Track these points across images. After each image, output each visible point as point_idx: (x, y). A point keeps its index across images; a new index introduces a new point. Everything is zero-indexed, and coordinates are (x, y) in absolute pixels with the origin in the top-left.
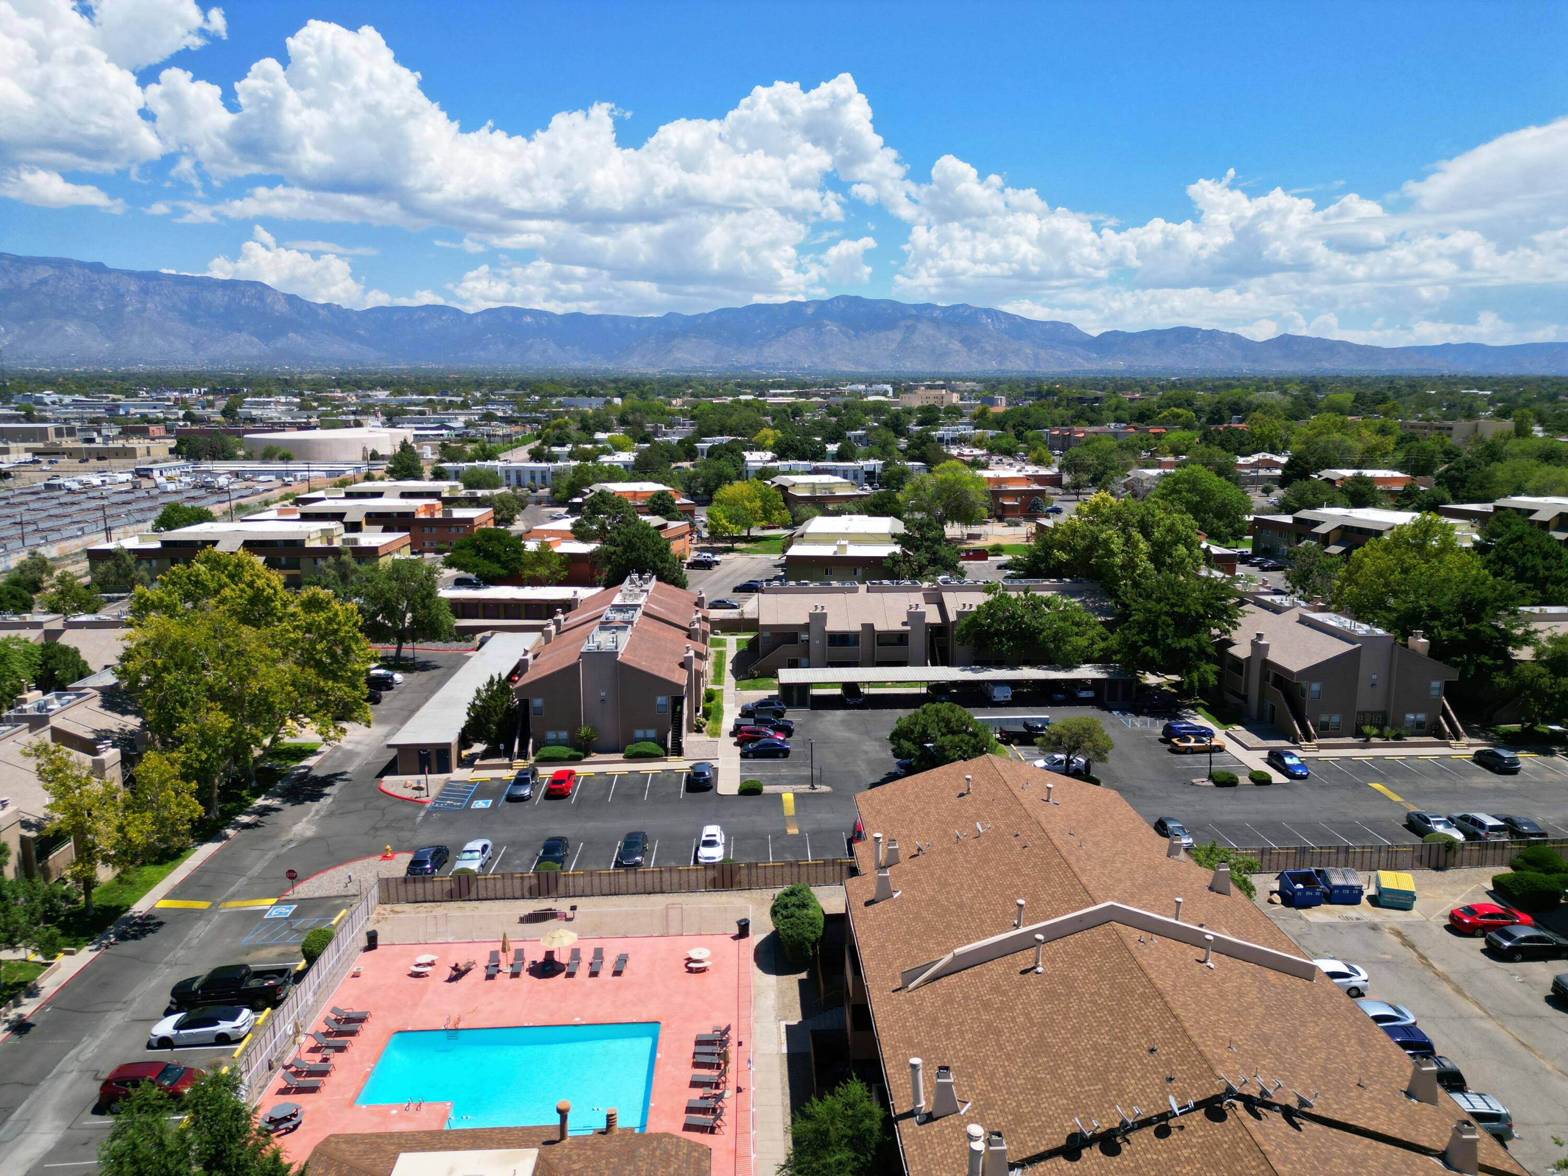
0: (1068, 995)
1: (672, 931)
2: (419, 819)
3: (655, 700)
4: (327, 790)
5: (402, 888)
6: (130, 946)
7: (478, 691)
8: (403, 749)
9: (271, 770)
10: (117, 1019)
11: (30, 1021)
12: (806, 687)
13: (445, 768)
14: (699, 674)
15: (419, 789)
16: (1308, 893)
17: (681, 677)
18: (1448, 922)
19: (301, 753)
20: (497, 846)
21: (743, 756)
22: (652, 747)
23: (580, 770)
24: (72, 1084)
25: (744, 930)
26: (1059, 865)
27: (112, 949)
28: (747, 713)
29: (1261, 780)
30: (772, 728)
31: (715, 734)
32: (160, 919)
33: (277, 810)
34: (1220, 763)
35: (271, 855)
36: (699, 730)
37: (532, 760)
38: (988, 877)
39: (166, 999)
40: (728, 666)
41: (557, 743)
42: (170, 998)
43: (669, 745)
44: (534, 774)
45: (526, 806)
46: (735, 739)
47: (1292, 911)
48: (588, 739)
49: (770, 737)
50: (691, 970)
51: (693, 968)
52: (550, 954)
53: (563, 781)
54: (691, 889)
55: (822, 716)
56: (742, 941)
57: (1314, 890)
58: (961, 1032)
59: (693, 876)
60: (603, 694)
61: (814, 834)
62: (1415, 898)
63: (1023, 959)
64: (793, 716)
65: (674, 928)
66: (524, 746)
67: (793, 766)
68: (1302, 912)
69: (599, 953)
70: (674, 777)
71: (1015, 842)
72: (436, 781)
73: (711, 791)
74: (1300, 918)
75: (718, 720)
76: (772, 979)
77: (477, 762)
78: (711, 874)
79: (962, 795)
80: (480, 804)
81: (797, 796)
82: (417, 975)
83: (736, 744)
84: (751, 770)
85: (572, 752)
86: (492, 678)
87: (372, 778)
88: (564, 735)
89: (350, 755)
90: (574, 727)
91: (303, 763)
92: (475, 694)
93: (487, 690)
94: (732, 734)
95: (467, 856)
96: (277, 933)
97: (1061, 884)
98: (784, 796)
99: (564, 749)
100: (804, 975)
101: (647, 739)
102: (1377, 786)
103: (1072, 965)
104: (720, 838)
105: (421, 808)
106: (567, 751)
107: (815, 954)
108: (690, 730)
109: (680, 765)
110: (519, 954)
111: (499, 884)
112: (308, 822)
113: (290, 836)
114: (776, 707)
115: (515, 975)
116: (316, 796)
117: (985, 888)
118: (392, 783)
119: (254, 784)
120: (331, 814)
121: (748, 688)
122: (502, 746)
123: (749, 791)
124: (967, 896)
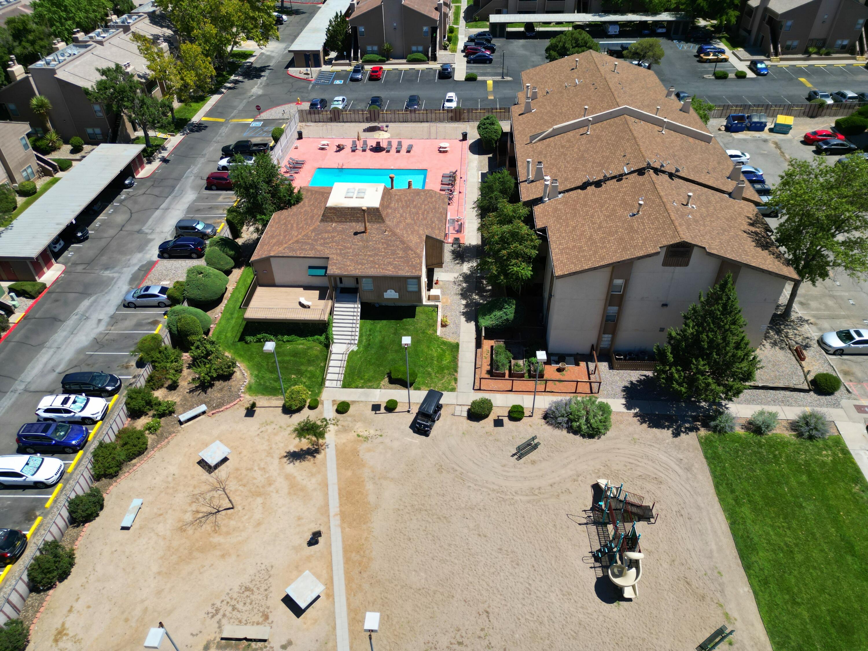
0: (598, 141)
1: (432, 137)
2: (310, 88)
3: (422, 29)
4: (263, 74)
5: (309, 116)
6: (196, 135)
7: (330, 21)
8: (297, 53)
9: (233, 63)
10: (201, 161)
11: (168, 158)
12: (504, 25)
13: (318, 65)
14: (446, 15)
15: (307, 74)
16: (739, 125)
17: (436, 16)
18: (803, 139)
19: (246, 55)
20: (349, 101)
21: (468, 62)
22: (420, 56)
23: (385, 67)
24: (194, 180)
25: (465, 137)
26: (609, 95)
27: (189, 135)
28: (471, 39)
29: (741, 76)
30: (484, 48)
31: (454, 51)
32: (206, 125)
33: (242, 82)
34: (720, 67)
35: (245, 101)
36: (445, 49)
37: (360, 62)
38: (576, 102)
39: (220, 153)
40: (462, 15)
41: (373, 52)
42: (221, 152)
43: (430, 55)
44: (363, 68)
45: (360, 83)
46: (464, 54)
47: (729, 133)
48: (388, 51)
49: (483, 52)
50: (440, 152)
51: (442, 151)
52: (378, 143)
53: (377, 71)
54: (441, 121)
55: (512, 43)
56: (464, 142)
57: (742, 123)
58: (551, 156)
59: (442, 115)
60: (395, 24)
61: (501, 99)
62: (791, 128)
63: (582, 131)
64: (497, 42)
65: (433, 136)
66: (356, 53)
67: (494, 67)
68: (733, 134)
69: (400, 143)
70: (432, 72)
71: (592, 87)
72: (315, 71)
73: (451, 79)
74: (731, 136)
75: (455, 44)
76: (477, 156)
77: (333, 62)
78: (450, 115)
79: (573, 69)
80: (338, 82)
81: (495, 82)
82: (322, 149)
83: (464, 56)
84: (471, 69)
85: (380, 58)
86: (337, 13)
87: (283, 69)
88: (376, 48)
89: (269, 57)
90: (380, 45)
91: (248, 60)
92: (329, 23)
93: (335, 21)
94: (463, 51)
95: (336, 103)
96: (258, 132)
97: (608, 102)
98: (488, 82)
99: (376, 56)
100: (491, 155)
101: (418, 52)
102: (802, 80)
103: (603, 131)
104: (455, 99)
105: (310, 83)
106: (378, 57)
107: (496, 146)
108: (440, 49)
109: (436, 66)
110: (365, 143)
111: (353, 116)
112: (258, 88)
113: (251, 94)
114: (487, 37)
115: (364, 151)
116: (259, 77)
117: (574, 106)
118: (292, 71)
119: (228, 69)
120: (267, 85)
121: (472, 27)
122: (345, 53)
123: (471, 79)
124: (564, 109)
